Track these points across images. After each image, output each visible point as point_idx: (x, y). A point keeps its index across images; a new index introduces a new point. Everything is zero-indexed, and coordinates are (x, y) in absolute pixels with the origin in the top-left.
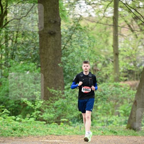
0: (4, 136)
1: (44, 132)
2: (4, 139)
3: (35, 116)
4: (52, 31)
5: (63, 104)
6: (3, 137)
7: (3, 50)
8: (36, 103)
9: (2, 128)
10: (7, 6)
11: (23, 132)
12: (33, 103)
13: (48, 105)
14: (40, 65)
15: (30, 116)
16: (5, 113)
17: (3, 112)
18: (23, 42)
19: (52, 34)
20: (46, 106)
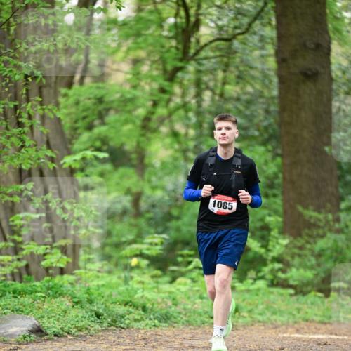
0: (192, 325)
1: (290, 314)
2: (193, 331)
3: (269, 277)
4: (310, 69)
5: (337, 246)
6: (191, 327)
7: (191, 114)
8: (271, 243)
9: (188, 305)
10: (199, 6)
11: (239, 314)
12: (265, 243)
13: (301, 248)
14: (279, 151)
15: (257, 275)
16: (195, 268)
17: (191, 267)
18: (238, 94)
19: (310, 76)
20: (296, 251)
